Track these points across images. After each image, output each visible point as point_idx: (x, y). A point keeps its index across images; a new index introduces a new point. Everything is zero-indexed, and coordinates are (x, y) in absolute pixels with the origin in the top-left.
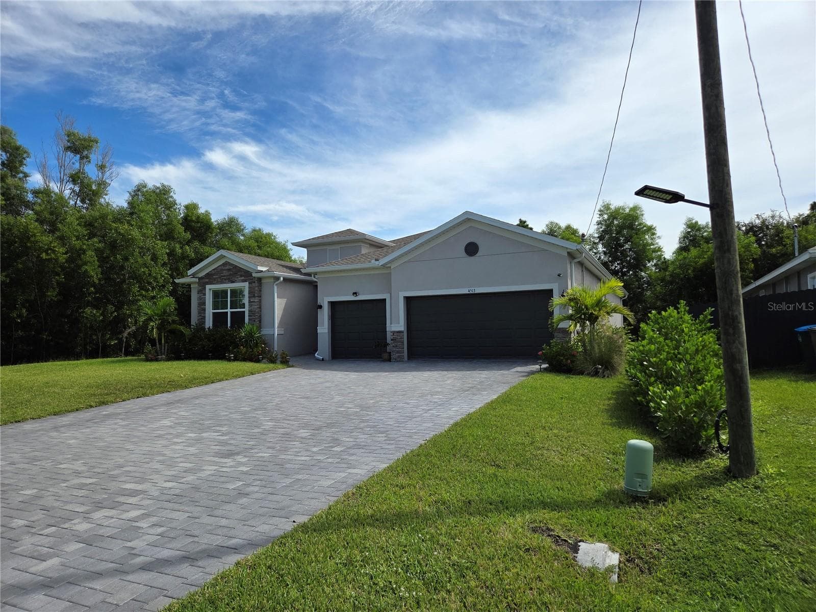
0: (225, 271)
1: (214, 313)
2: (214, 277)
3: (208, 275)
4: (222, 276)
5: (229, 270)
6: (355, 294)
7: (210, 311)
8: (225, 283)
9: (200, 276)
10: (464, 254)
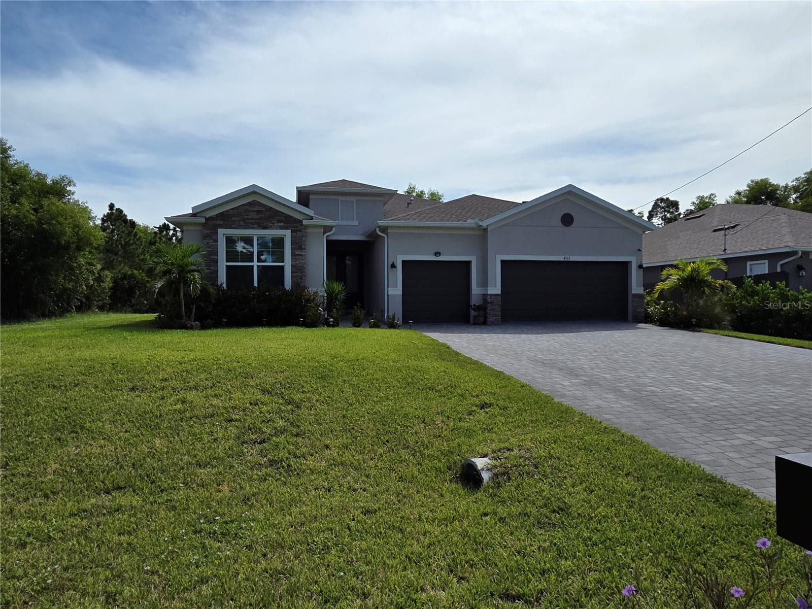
0: (252, 213)
1: (227, 266)
2: (233, 219)
3: (222, 216)
4: (248, 219)
5: (258, 212)
6: (437, 254)
7: (223, 264)
8: (253, 228)
9: (207, 217)
10: (561, 224)
